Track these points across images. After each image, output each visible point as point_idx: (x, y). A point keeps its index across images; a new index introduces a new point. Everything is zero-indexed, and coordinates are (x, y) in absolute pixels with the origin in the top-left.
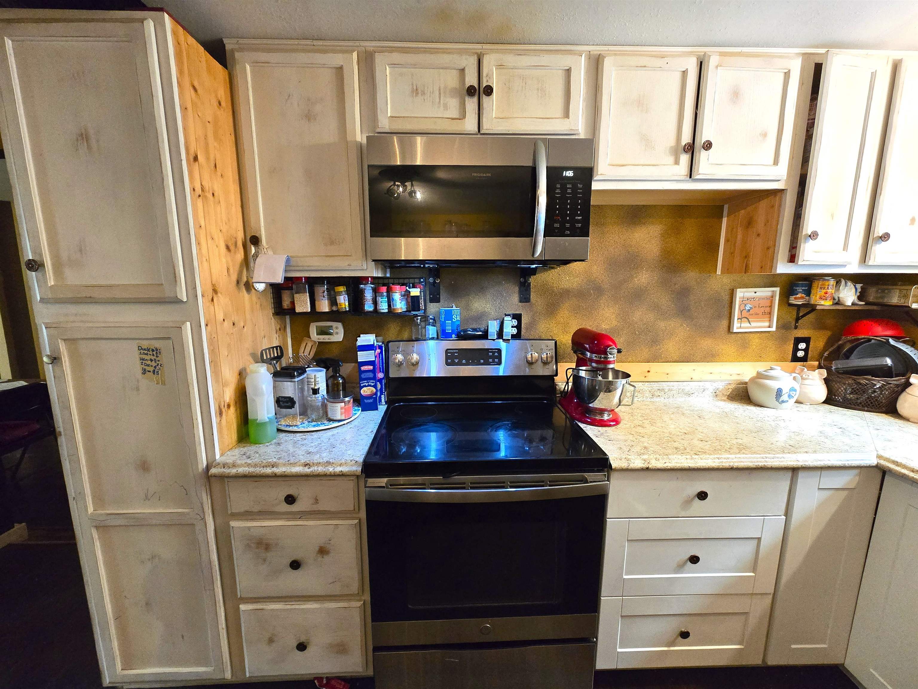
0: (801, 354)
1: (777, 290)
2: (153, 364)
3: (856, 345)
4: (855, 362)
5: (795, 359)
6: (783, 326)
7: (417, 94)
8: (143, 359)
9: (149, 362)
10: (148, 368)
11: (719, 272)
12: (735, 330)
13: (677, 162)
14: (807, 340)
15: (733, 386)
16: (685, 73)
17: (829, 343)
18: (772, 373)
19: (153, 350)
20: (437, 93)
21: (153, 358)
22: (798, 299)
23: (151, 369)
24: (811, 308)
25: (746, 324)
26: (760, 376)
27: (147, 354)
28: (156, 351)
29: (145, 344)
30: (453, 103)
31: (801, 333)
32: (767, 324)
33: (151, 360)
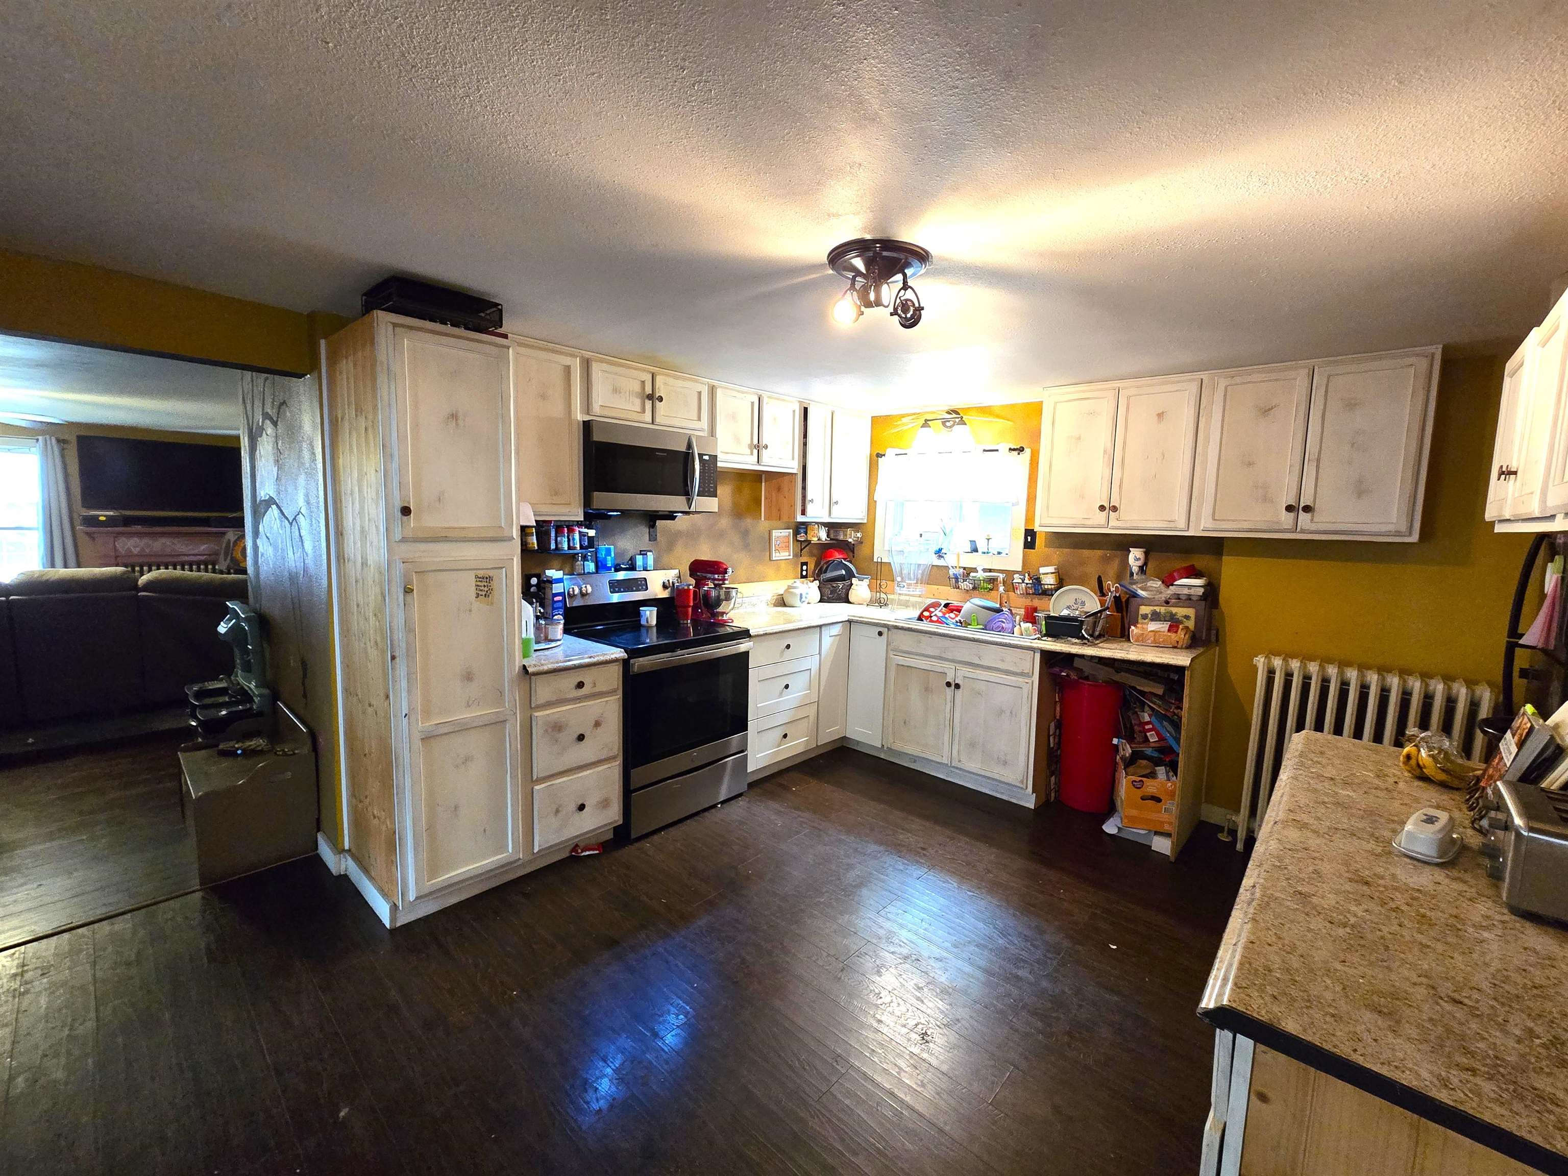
0: (804, 573)
1: (791, 531)
2: (486, 589)
3: (829, 564)
4: (830, 575)
5: (802, 577)
6: (795, 555)
7: (616, 392)
8: (478, 586)
9: (483, 588)
10: (480, 593)
11: (763, 519)
12: (774, 559)
13: (752, 454)
14: (806, 564)
15: (775, 597)
16: (753, 403)
17: (817, 565)
18: (795, 585)
19: (487, 578)
20: (628, 393)
21: (486, 584)
22: (802, 537)
23: (484, 593)
24: (808, 542)
25: (778, 554)
26: (790, 587)
27: (481, 581)
28: (489, 579)
29: (481, 573)
30: (638, 402)
31: (804, 559)
32: (787, 554)
33: (485, 586)
